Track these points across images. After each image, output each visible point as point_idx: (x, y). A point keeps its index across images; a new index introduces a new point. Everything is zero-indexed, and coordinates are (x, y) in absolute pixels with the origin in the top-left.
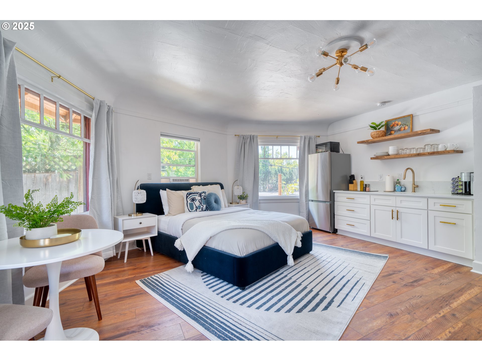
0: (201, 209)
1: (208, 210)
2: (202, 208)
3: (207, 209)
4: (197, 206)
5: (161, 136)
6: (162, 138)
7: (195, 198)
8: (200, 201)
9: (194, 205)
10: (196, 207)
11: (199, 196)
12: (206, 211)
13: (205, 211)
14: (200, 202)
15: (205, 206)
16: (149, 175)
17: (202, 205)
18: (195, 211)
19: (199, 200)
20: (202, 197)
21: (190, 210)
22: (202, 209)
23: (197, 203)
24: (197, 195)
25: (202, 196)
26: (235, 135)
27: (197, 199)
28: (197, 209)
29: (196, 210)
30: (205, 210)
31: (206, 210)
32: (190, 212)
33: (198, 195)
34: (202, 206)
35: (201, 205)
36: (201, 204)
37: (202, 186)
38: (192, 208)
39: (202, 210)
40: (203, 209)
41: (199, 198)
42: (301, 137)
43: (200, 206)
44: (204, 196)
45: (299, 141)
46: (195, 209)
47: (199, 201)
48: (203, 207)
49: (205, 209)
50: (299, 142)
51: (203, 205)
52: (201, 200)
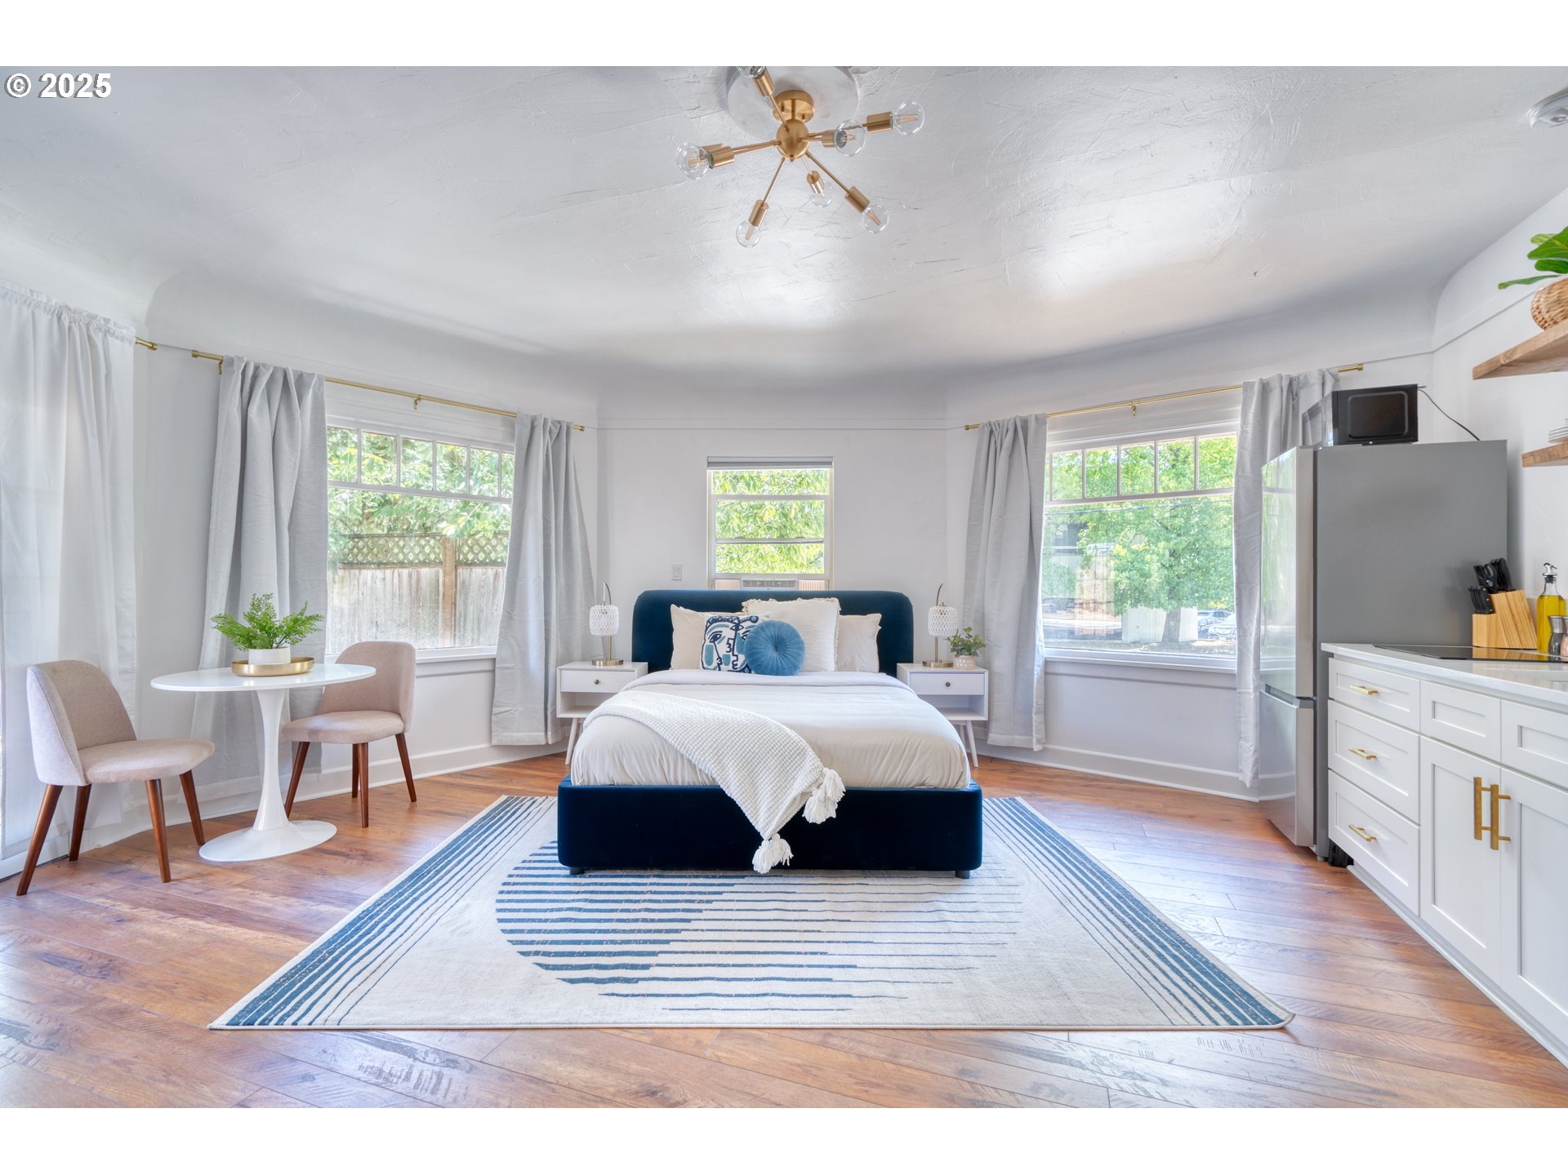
0: (731, 665)
1: (753, 672)
2: (734, 661)
3: (747, 669)
4: (721, 656)
5: (708, 466)
6: (711, 472)
7: (721, 632)
8: (731, 642)
9: (715, 650)
10: (719, 658)
11: (731, 629)
12: (744, 672)
13: (742, 674)
14: (730, 645)
15: (742, 658)
16: (678, 569)
17: (736, 653)
18: (714, 669)
19: (729, 639)
20: (741, 632)
21: (705, 665)
22: (734, 665)
23: (722, 648)
24: (727, 626)
25: (740, 627)
26: (967, 428)
27: (724, 637)
28: (721, 664)
29: (719, 665)
30: (742, 671)
31: (744, 668)
32: (704, 668)
33: (731, 625)
34: (735, 658)
35: (731, 653)
36: (732, 650)
37: (778, 600)
38: (710, 662)
39: (734, 669)
40: (736, 665)
41: (732, 634)
42: (1247, 387)
43: (729, 656)
44: (747, 628)
45: (1239, 408)
46: (715, 662)
47: (728, 643)
48: (737, 660)
49: (742, 665)
50: (1239, 413)
51: (737, 656)
52: (734, 640)
